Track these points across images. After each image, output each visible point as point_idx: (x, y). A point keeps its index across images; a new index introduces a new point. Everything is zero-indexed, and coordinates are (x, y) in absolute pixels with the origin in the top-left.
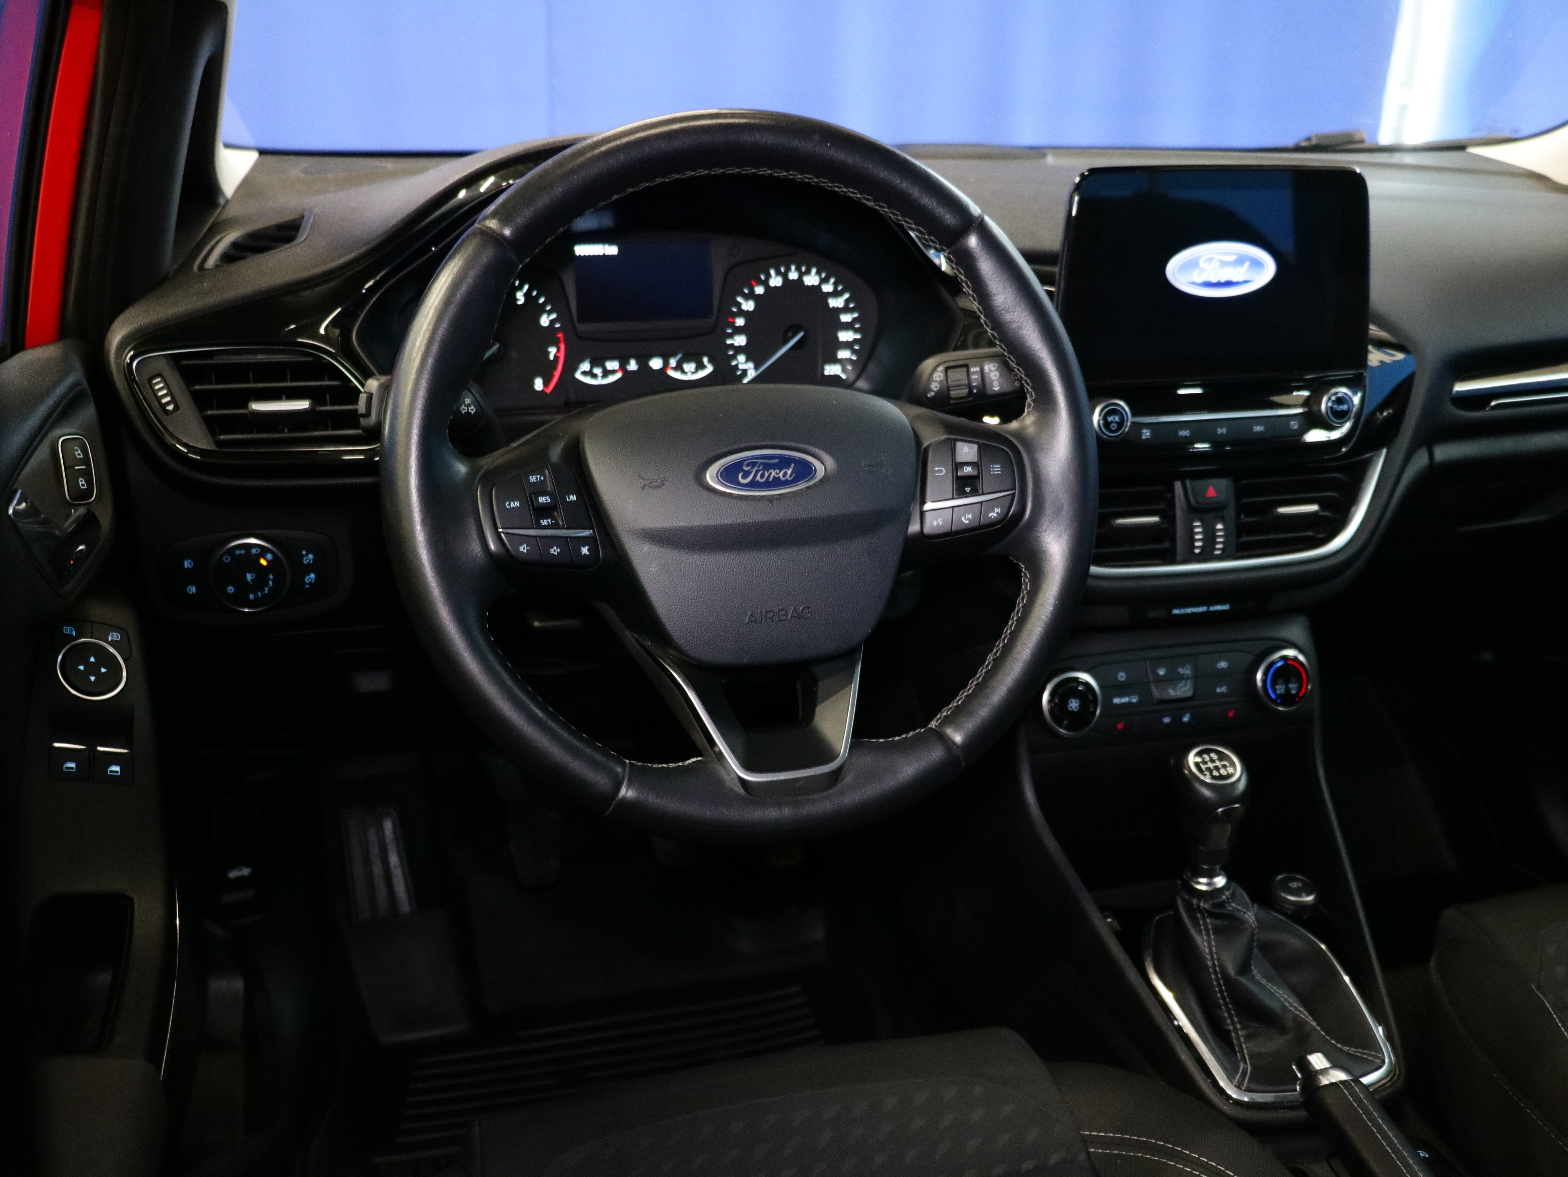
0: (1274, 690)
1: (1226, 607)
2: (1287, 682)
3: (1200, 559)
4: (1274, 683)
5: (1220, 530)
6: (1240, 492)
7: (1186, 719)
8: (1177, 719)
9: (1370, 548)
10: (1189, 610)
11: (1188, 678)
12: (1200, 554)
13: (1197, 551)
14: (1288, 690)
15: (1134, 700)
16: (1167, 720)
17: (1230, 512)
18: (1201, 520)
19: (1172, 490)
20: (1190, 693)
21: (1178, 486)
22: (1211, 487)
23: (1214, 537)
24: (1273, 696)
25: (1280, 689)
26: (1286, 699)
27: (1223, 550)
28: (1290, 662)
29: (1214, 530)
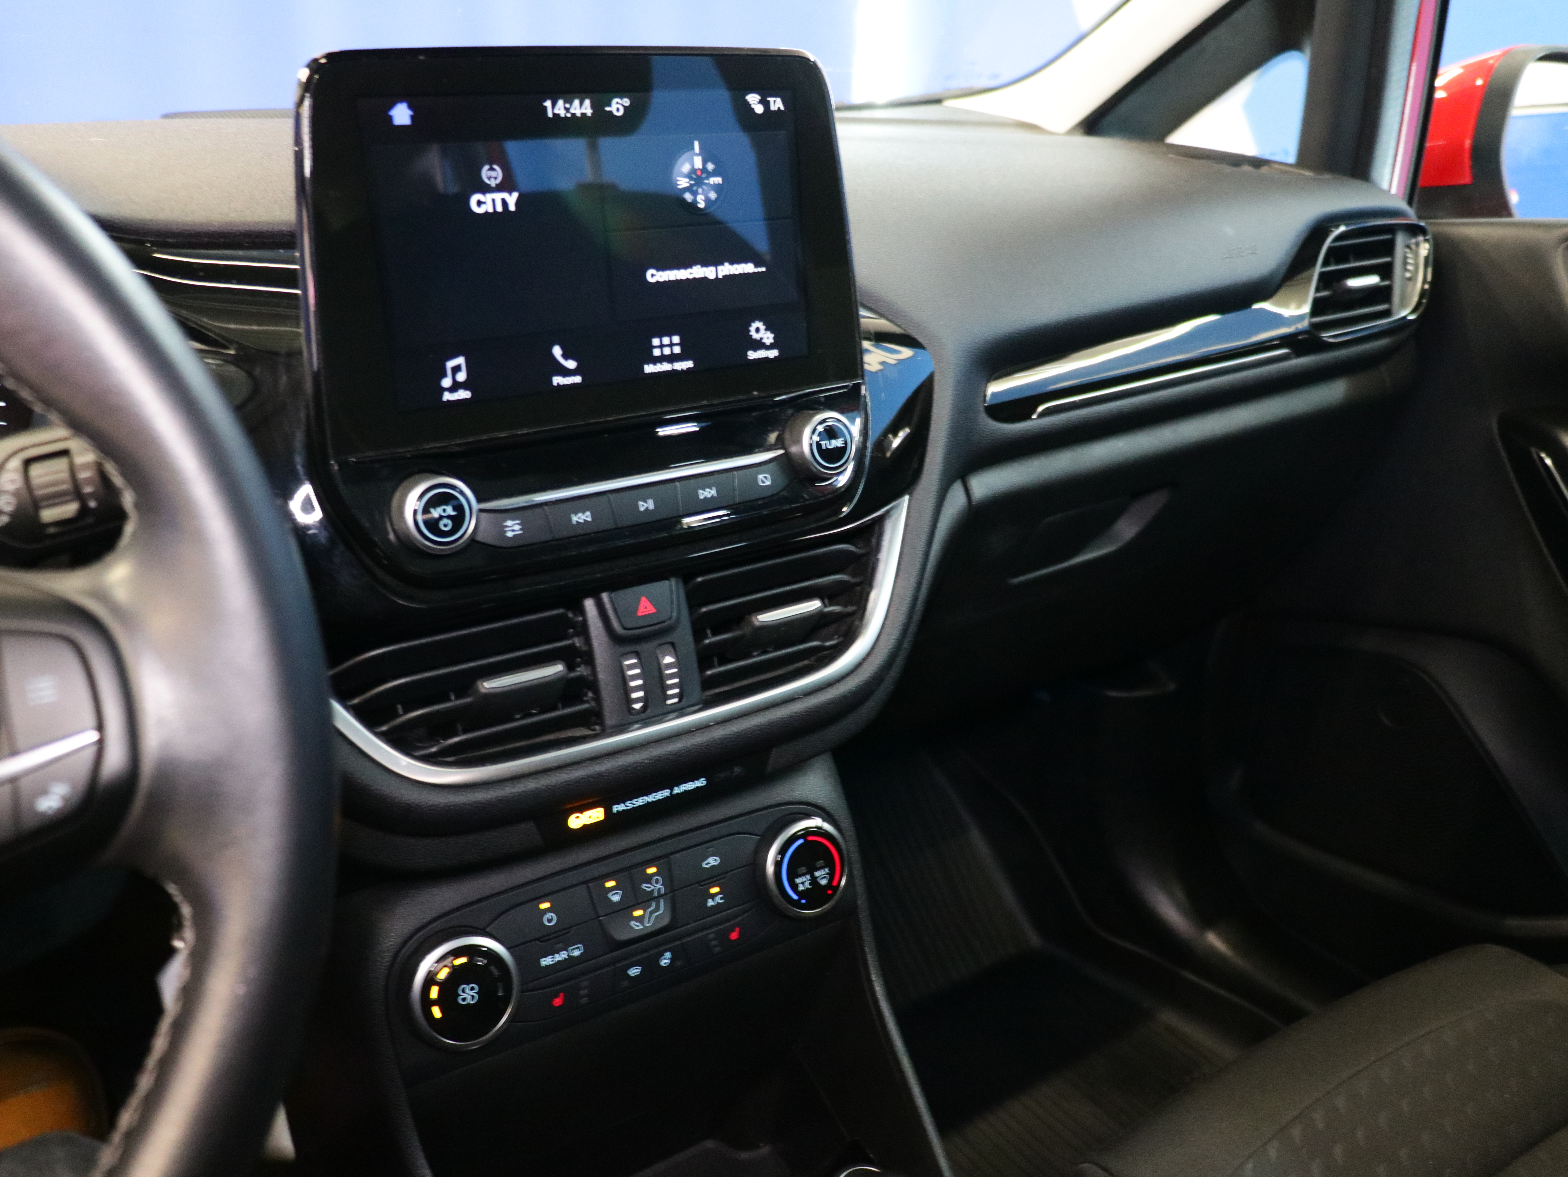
0: (794, 887)
1: (701, 783)
2: (811, 871)
3: (646, 718)
4: (793, 875)
5: (669, 666)
6: (695, 598)
7: (665, 961)
8: (650, 966)
10: (640, 801)
11: (660, 896)
12: (644, 708)
13: (637, 706)
14: (814, 881)
15: (577, 953)
16: (634, 971)
17: (684, 634)
18: (637, 655)
19: (582, 611)
20: (666, 921)
21: (589, 604)
22: (644, 599)
23: (662, 678)
24: (795, 897)
25: (803, 882)
26: (816, 895)
27: (680, 696)
28: (811, 838)
29: (660, 669)
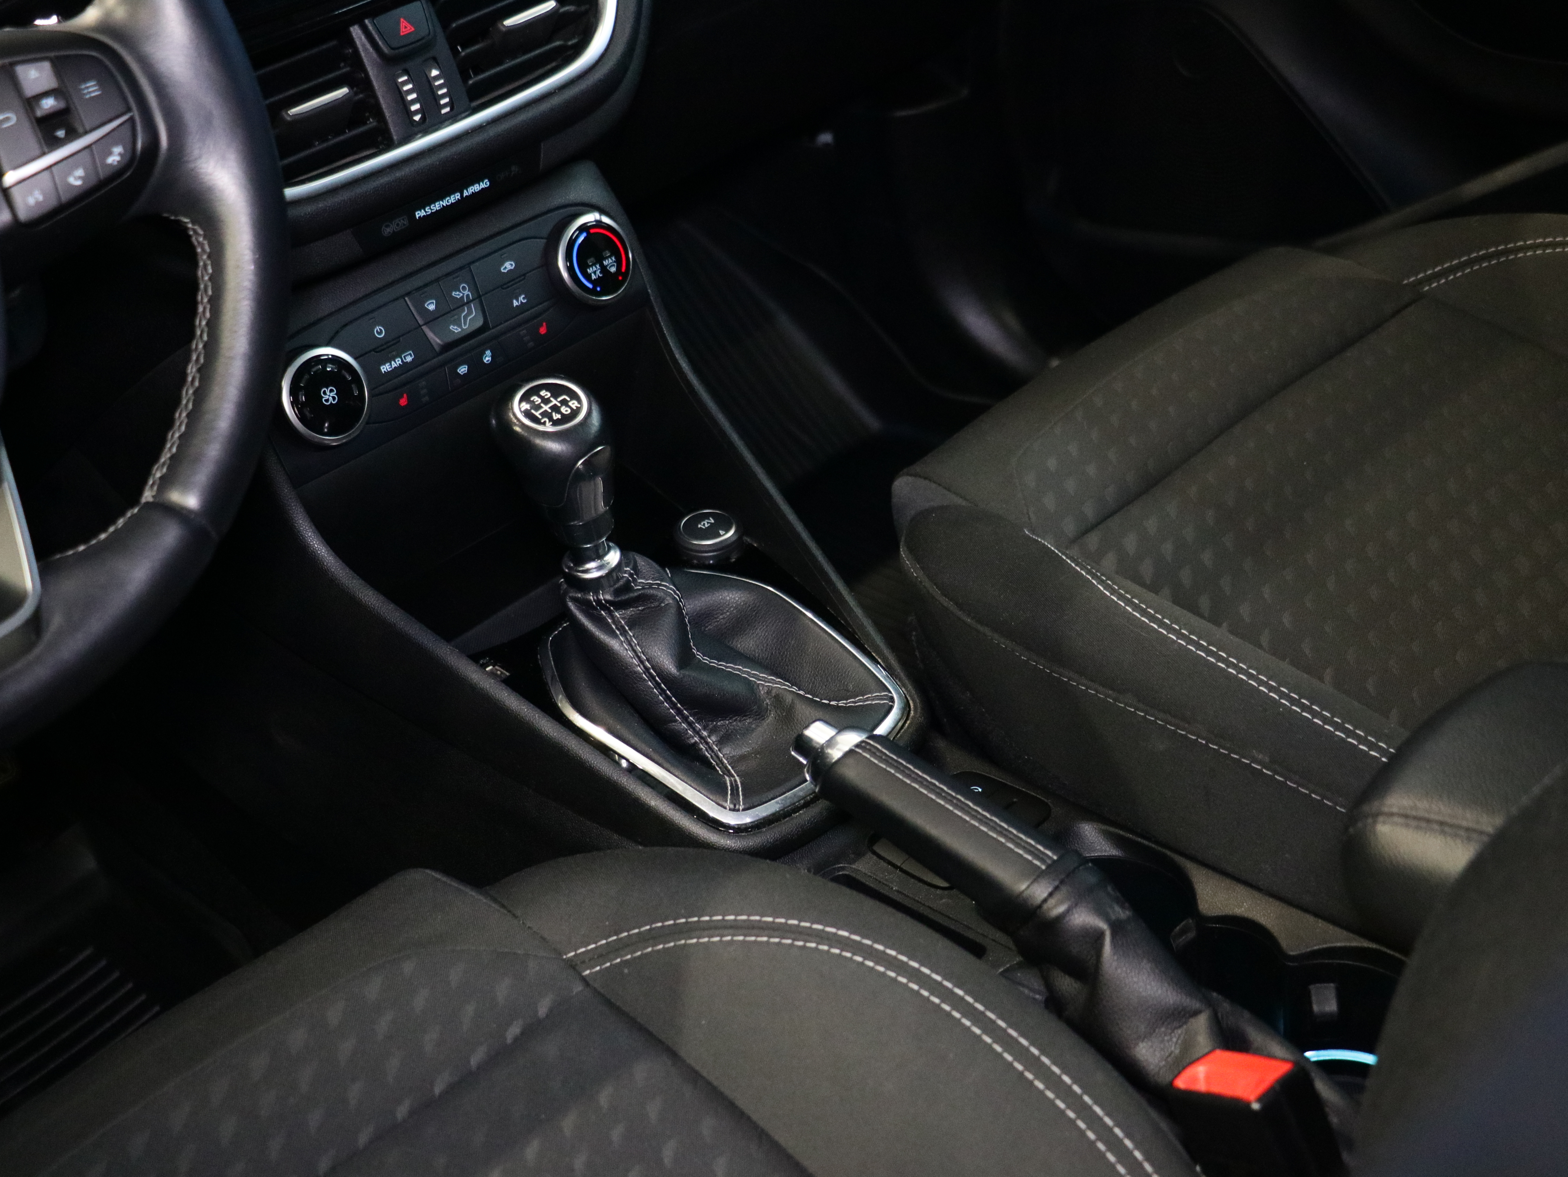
0: (588, 277)
1: (485, 184)
2: (600, 260)
3: (426, 127)
4: (583, 268)
5: (437, 78)
6: (444, 16)
7: (487, 358)
8: (475, 362)
9: (642, 37)
10: (437, 206)
11: (469, 302)
12: (423, 119)
13: (417, 118)
14: (604, 269)
15: (409, 359)
16: (463, 370)
17: (442, 47)
18: (406, 72)
19: (351, 42)
20: (480, 323)
21: (356, 31)
22: (402, 20)
23: (432, 90)
24: (590, 286)
25: (595, 271)
26: (607, 282)
27: (451, 104)
28: (592, 231)
29: (429, 81)
